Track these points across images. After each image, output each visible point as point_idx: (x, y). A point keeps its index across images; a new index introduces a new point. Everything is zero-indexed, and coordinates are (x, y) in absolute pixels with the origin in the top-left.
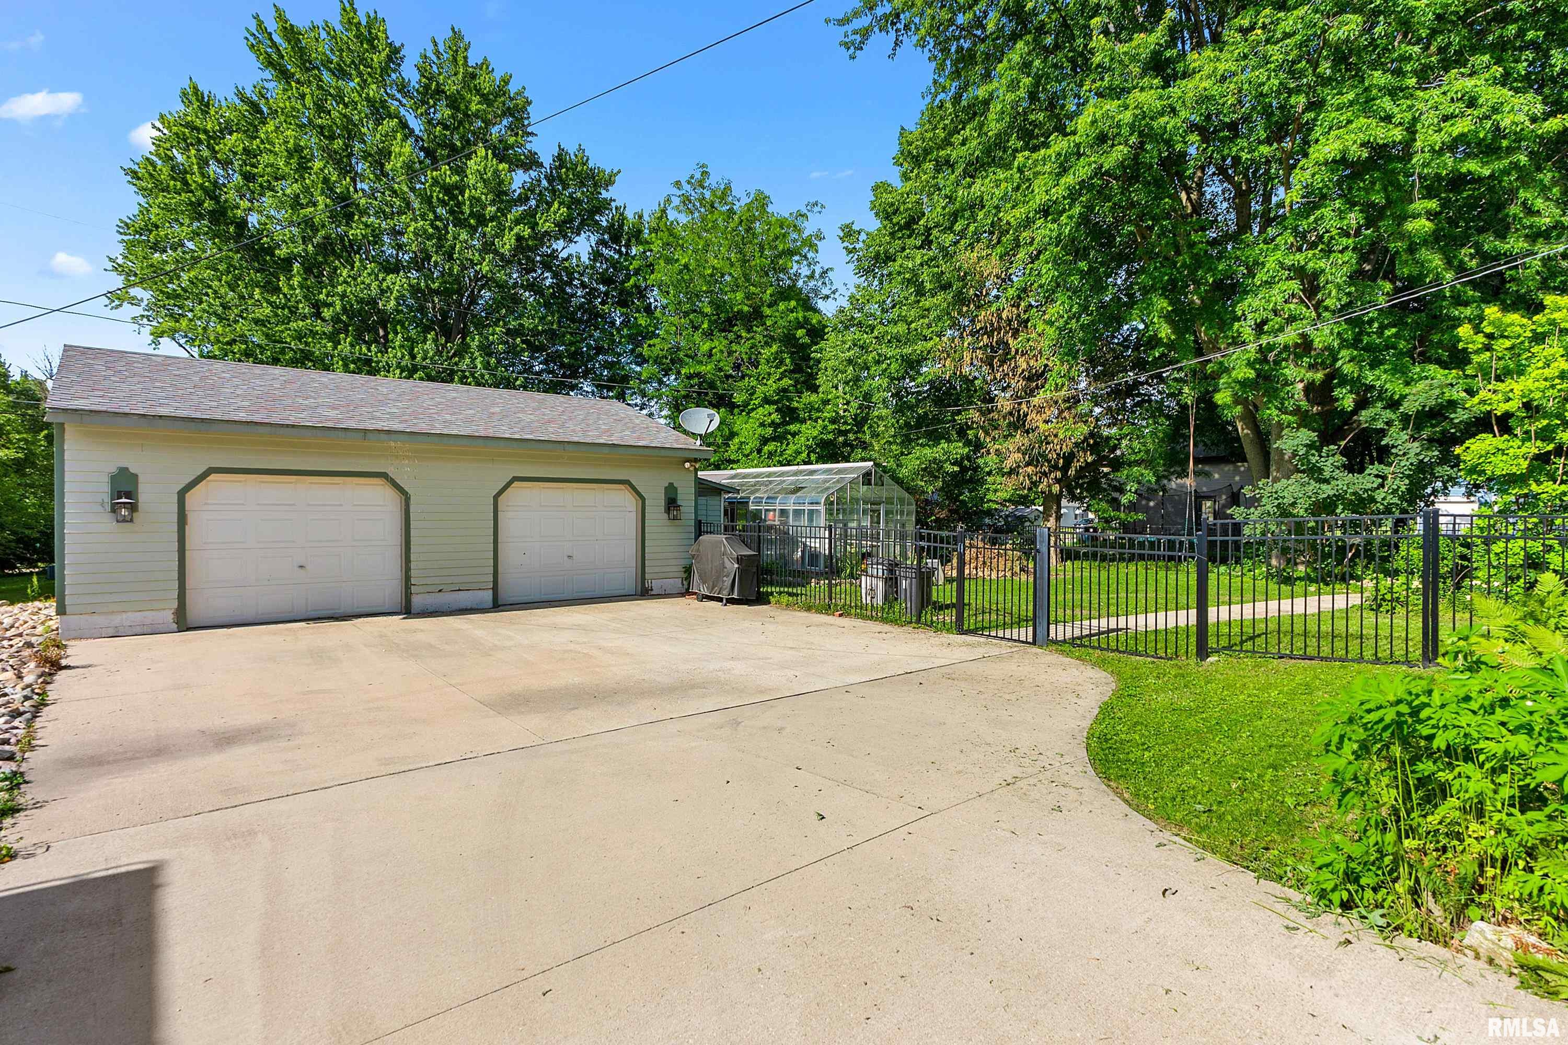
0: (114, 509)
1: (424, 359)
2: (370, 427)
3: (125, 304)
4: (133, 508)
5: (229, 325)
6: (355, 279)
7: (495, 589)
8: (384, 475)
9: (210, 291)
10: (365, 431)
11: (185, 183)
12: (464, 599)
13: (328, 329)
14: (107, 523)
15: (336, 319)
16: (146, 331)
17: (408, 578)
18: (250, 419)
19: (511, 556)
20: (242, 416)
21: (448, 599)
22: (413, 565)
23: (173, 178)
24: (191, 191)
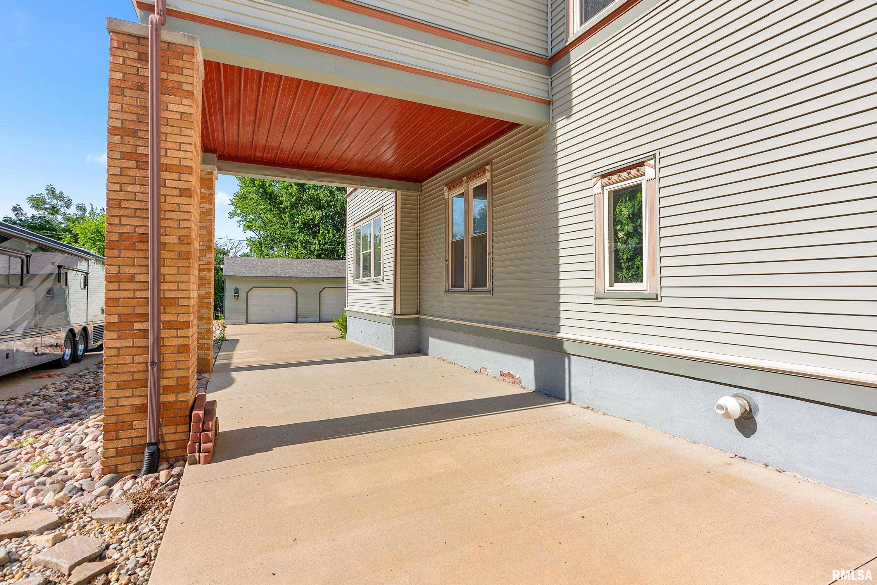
0: (235, 296)
1: (328, 240)
2: (288, 276)
3: (235, 217)
4: (238, 296)
5: (266, 231)
6: (305, 213)
7: (320, 317)
8: (291, 287)
9: (260, 219)
10: (286, 277)
11: (254, 184)
12: (311, 319)
13: (298, 231)
14: (233, 299)
15: (299, 227)
16: (242, 226)
17: (297, 314)
18: (261, 275)
19: (324, 309)
20: (260, 275)
21: (307, 319)
22: (298, 310)
23: (250, 183)
24: (256, 186)
